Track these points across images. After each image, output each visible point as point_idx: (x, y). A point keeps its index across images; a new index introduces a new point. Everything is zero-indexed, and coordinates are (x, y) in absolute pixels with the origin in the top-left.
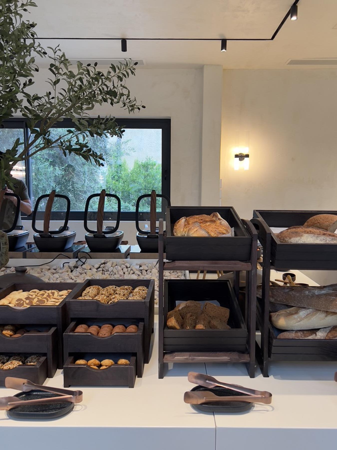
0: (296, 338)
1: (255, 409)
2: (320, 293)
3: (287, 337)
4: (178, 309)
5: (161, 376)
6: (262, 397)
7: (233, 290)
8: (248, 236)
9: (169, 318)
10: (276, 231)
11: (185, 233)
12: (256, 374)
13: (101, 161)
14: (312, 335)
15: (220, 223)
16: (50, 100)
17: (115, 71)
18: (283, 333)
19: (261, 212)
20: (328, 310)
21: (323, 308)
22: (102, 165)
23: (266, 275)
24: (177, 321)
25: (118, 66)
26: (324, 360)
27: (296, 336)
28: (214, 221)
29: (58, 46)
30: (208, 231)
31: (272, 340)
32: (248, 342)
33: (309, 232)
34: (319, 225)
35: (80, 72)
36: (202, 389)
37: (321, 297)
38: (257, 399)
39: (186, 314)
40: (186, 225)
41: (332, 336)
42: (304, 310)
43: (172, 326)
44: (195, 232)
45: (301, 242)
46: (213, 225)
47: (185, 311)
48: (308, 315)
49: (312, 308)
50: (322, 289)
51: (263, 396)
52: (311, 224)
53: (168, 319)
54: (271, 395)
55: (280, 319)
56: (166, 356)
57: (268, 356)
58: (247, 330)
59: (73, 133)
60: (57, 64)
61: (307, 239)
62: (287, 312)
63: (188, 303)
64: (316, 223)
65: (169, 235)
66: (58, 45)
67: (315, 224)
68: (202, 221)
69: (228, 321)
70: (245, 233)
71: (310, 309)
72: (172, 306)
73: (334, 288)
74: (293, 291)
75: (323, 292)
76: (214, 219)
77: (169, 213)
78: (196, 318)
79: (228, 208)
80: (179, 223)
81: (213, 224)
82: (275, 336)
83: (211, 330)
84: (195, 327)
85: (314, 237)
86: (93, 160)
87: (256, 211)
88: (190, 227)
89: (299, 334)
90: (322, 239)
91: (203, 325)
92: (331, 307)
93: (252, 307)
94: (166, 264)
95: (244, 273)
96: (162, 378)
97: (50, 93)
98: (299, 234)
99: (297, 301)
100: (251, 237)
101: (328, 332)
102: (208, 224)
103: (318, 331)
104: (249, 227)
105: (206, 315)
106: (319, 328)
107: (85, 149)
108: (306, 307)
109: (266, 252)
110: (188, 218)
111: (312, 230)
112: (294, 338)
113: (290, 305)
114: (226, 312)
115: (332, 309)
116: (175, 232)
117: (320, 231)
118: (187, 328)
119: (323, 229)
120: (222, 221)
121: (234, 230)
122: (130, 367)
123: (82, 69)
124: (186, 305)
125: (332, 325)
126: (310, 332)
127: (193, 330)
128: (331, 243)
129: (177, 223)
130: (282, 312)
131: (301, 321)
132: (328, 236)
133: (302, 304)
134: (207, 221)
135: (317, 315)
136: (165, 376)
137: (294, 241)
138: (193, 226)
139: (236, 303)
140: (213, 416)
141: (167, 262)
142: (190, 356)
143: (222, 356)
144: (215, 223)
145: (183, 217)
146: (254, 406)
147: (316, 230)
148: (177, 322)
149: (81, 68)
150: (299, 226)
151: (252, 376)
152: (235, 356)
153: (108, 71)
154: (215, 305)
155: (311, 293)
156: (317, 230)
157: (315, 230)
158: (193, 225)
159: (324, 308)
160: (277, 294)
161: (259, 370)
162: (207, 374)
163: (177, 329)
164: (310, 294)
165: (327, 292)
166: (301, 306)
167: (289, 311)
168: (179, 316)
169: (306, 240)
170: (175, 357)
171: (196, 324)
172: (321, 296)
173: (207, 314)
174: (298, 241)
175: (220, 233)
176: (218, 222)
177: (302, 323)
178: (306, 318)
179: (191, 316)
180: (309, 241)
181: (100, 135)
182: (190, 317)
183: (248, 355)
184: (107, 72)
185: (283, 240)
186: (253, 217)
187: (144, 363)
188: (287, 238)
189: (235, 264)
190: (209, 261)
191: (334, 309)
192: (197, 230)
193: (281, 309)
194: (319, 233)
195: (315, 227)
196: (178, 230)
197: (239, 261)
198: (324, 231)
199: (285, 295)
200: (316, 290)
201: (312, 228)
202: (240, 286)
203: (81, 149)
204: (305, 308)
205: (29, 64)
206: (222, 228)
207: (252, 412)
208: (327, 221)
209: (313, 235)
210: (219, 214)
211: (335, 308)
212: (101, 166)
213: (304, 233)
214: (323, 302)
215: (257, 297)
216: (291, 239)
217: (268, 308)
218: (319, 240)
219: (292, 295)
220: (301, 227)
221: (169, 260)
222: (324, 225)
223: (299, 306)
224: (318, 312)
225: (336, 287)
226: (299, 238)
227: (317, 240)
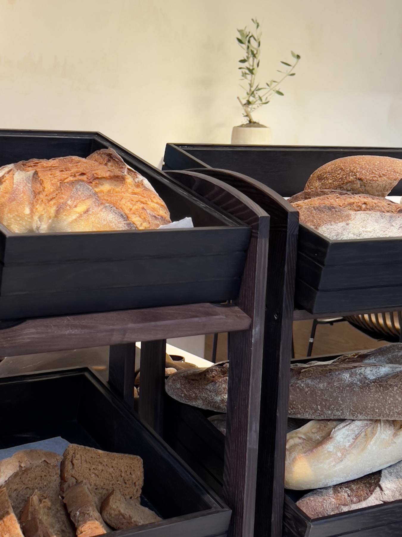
2: (379, 375)
11: (42, 222)
14: (372, 492)
18: (305, 499)
28: (120, 180)
30: (123, 212)
40: (39, 193)
42: (344, 427)
44: (81, 216)
46: (124, 191)
48: (355, 438)
49: (361, 418)
61: (364, 226)
68: (84, 178)
69: (142, 495)
71: (355, 420)
73: (390, 356)
75: (383, 370)
76: (115, 170)
80: (2, 187)
81: (123, 189)
85: (381, 220)
91: (99, 522)
98: (337, 211)
99: (321, 405)
100: (249, 227)
102: (106, 187)
103: (382, 478)
108: (346, 418)
113: (299, 416)
114: (132, 468)
124: (20, 466)
126: (362, 485)
131: (345, 456)
133: (337, 410)
134: (102, 178)
135: (377, 434)
138: (67, 197)
155: (358, 376)
158: (69, 194)
159: (398, 413)
164: (355, 380)
166: (332, 418)
167: (305, 434)
169: (361, 230)
175: (155, 217)
178: (356, 446)
192: (86, 211)
197: (210, 302)
200: (363, 366)
204: (344, 420)
213: (351, 210)
219: (307, 390)
222: (375, 185)
223: (326, 418)
224: (377, 427)
225: (396, 353)
226: (343, 224)
227: (392, 228)
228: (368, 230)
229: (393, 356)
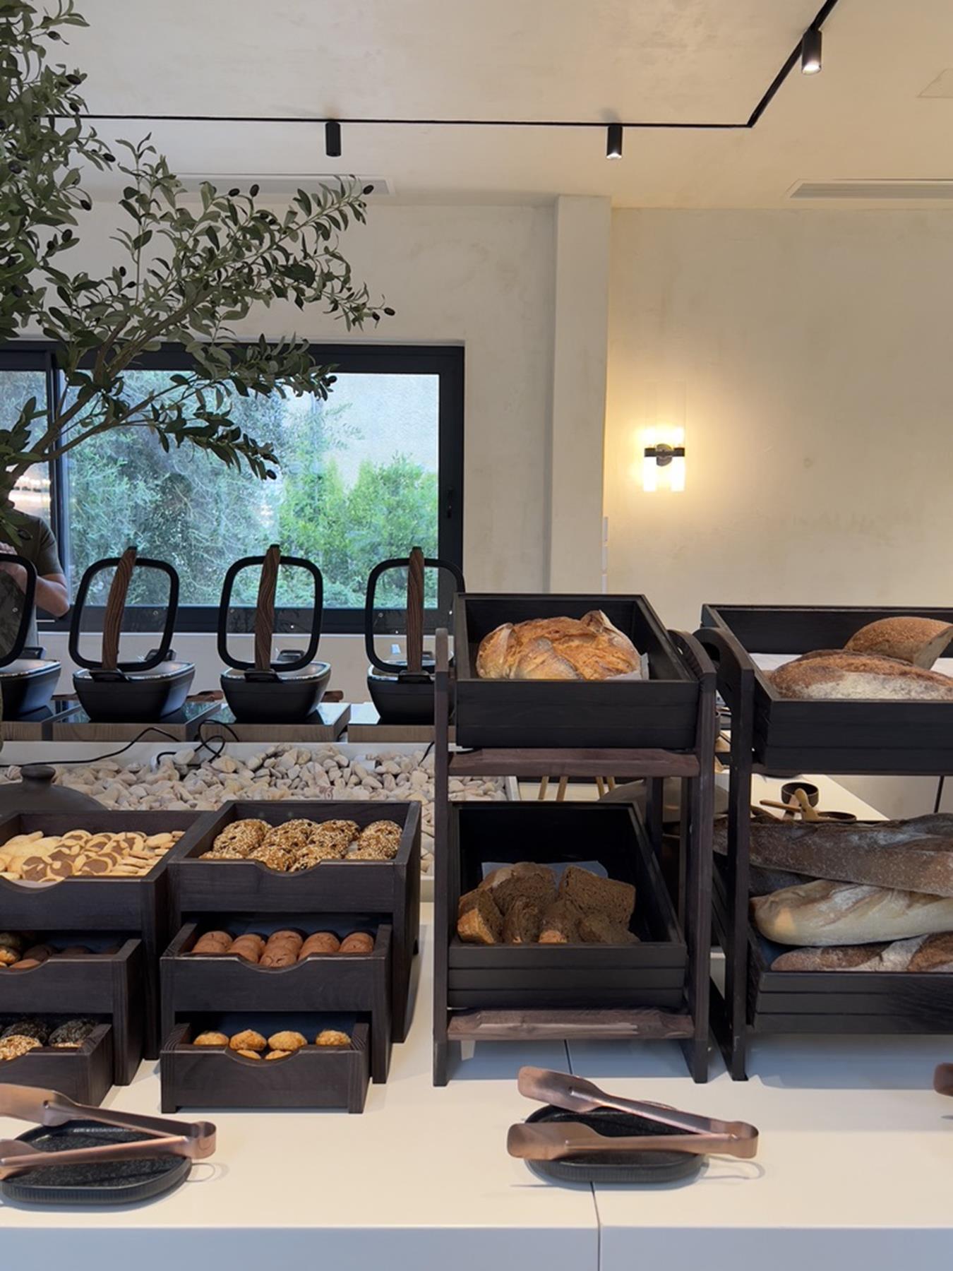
0: (826, 969)
1: (710, 1172)
2: (892, 841)
3: (799, 967)
4: (489, 887)
5: (441, 1079)
6: (730, 1140)
7: (644, 832)
8: (688, 679)
9: (464, 912)
10: (766, 663)
11: (510, 670)
12: (711, 1071)
13: (269, 465)
14: (869, 959)
15: (610, 640)
16: (122, 289)
17: (308, 210)
18: (789, 954)
19: (723, 611)
20: (915, 890)
21: (900, 884)
22: (270, 476)
23: (740, 788)
24: (487, 921)
25: (317, 195)
26: (905, 1030)
27: (824, 963)
28: (592, 637)
29: (148, 138)
30: (576, 664)
31: (758, 975)
32: (689, 981)
33: (862, 668)
34: (890, 647)
35: (208, 211)
36: (557, 1115)
37: (896, 853)
38: (714, 1145)
39: (513, 899)
40: (512, 647)
41: (926, 961)
42: (847, 890)
43: (472, 936)
44: (538, 666)
45: (840, 696)
46: (590, 647)
47: (508, 892)
48: (857, 902)
49: (868, 883)
50: (898, 828)
51: (734, 1136)
52: (866, 644)
53: (461, 916)
54: (755, 1132)
55: (777, 914)
56: (456, 1022)
57: (744, 1020)
58: (686, 947)
59: (188, 383)
60: (144, 188)
61: (855, 687)
62: (798, 895)
63: (518, 868)
64: (880, 643)
65: (465, 676)
66: (147, 135)
67: (876, 644)
68: (557, 635)
69: (631, 922)
70: (679, 670)
71: (862, 885)
72: (471, 878)
73: (930, 825)
74: (815, 835)
75: (900, 837)
76: (592, 629)
77: (464, 612)
78: (541, 912)
79: (630, 600)
80: (492, 641)
81: (589, 645)
82: (766, 964)
83: (582, 946)
84: (536, 937)
85: (874, 682)
86: (244, 461)
87: (712, 606)
88: (523, 653)
89: (834, 957)
90: (898, 689)
91: (562, 932)
92: (922, 879)
93: (700, 880)
94: (455, 759)
95: (674, 785)
96: (444, 1084)
97: (123, 272)
98: (833, 671)
99: (826, 864)
100: (698, 682)
101: (914, 950)
102: (576, 643)
103: (887, 950)
104: (692, 653)
105: (568, 902)
106: (889, 939)
107: (221, 430)
108: (852, 880)
109: (741, 723)
110: (517, 627)
111: (868, 661)
112: (818, 969)
113: (806, 873)
114: (624, 895)
115: (925, 885)
116: (482, 667)
117: (893, 664)
118: (514, 941)
119: (901, 658)
120: (614, 635)
121: (647, 662)
122: (354, 1054)
123: (214, 205)
124: (512, 875)
125: (927, 931)
126: (864, 952)
127: (533, 946)
128: (923, 699)
129: (488, 641)
130: (786, 894)
131: (839, 919)
132: (914, 679)
133: (842, 872)
134: (572, 636)
135: (885, 902)
136: (451, 1079)
137: (819, 692)
138: (532, 650)
139: (653, 869)
140: (591, 1193)
141: (459, 753)
142: (523, 1021)
143: (614, 1022)
144: (595, 642)
145: (504, 625)
146: (707, 1165)
147: (880, 660)
148: (485, 925)
149: (213, 200)
150: (830, 651)
151: (701, 1078)
152: (651, 1021)
153: (289, 209)
154: (595, 875)
155: (868, 840)
156: (883, 662)
157: (877, 662)
158: (531, 648)
159: (902, 883)
160: (769, 842)
161: (720, 1061)
162: (571, 1073)
163: (489, 945)
164: (864, 844)
165: (912, 836)
166: (838, 878)
167: (805, 892)
168: (491, 905)
169: (851, 690)
170: (481, 1023)
171: (540, 929)
172: (896, 848)
173: (572, 902)
174: (831, 694)
175: (609, 670)
176: (604, 638)
177: (841, 925)
178: (855, 910)
179: (527, 906)
180: (860, 693)
181: (266, 390)
182: (524, 909)
183: (690, 1017)
184: (286, 212)
185: (788, 688)
186: (702, 625)
187: (393, 1041)
188: (799, 685)
189: (653, 758)
190: (577, 750)
191: (932, 884)
192: (543, 662)
193: (782, 887)
194: (888, 671)
195: (878, 652)
196: (489, 659)
197: (664, 748)
198: (904, 665)
199: (794, 846)
200: (879, 831)
201: (868, 655)
202: (666, 819)
203: (211, 430)
204: (850, 883)
205: (65, 190)
206: (616, 655)
207: (700, 1181)
208: (912, 637)
209: (871, 676)
210: (607, 616)
211: (934, 882)
212: (268, 478)
213: (847, 670)
214: (901, 865)
215: (715, 853)
216: (810, 687)
217: (744, 881)
218: (890, 689)
219: (813, 847)
220: (838, 653)
221: (464, 747)
222: (902, 647)
223: (832, 878)
224: (888, 895)
225: (938, 823)
226: (833, 684)
227: (884, 690)
228: (858, 691)
229: (933, 826)
